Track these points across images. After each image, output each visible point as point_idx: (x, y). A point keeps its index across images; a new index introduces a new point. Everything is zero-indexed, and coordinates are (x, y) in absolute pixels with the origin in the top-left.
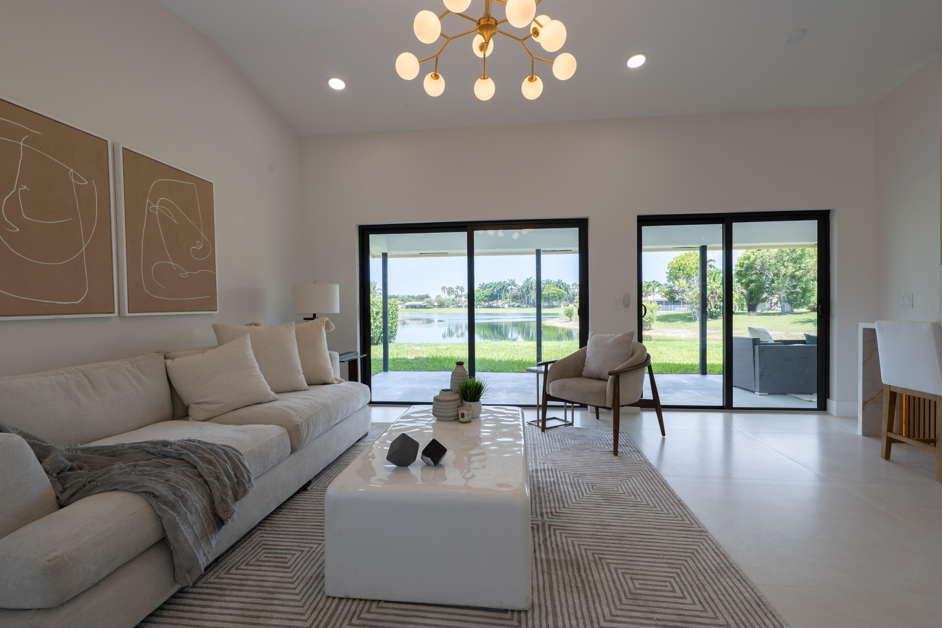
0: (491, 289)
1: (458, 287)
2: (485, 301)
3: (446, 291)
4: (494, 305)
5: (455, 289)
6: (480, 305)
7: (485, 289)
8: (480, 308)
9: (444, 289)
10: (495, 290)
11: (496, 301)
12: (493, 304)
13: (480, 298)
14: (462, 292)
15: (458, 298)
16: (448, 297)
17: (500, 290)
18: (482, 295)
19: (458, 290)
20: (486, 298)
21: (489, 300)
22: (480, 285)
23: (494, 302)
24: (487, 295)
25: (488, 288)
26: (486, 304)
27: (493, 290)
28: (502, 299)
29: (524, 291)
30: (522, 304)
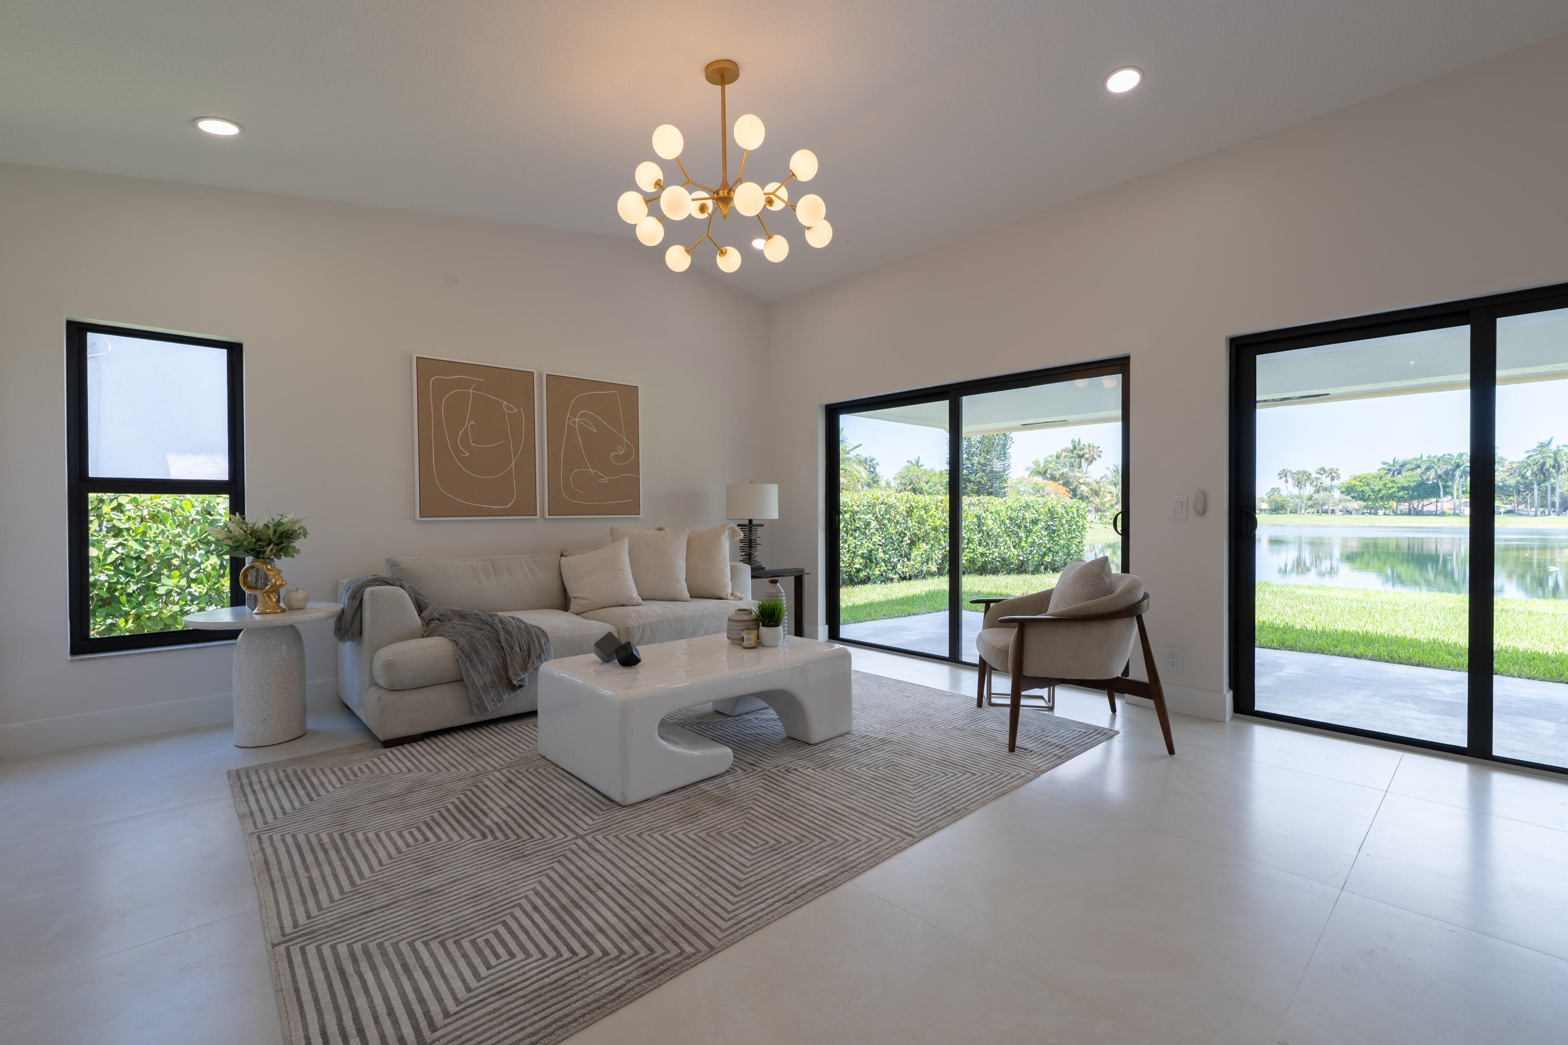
0: (1419, 471)
1: (1323, 469)
2: (1400, 500)
3: (1289, 479)
4: (1426, 509)
5: (1314, 475)
6: (1386, 509)
7: (1399, 473)
8: (1385, 514)
9: (1286, 476)
10: (1432, 474)
11: (1434, 500)
12: (1423, 506)
13: (1383, 492)
14: (1333, 479)
15: (1322, 494)
16: (1296, 491)
17: (1446, 473)
18: (1390, 485)
19: (1324, 476)
20: (1401, 493)
21: (1412, 498)
22: (1384, 463)
23: (1425, 502)
24: (1406, 485)
25: (1409, 470)
26: (1404, 506)
27: (1424, 473)
28: (1452, 495)
29: (1529, 474)
30: (1522, 507)
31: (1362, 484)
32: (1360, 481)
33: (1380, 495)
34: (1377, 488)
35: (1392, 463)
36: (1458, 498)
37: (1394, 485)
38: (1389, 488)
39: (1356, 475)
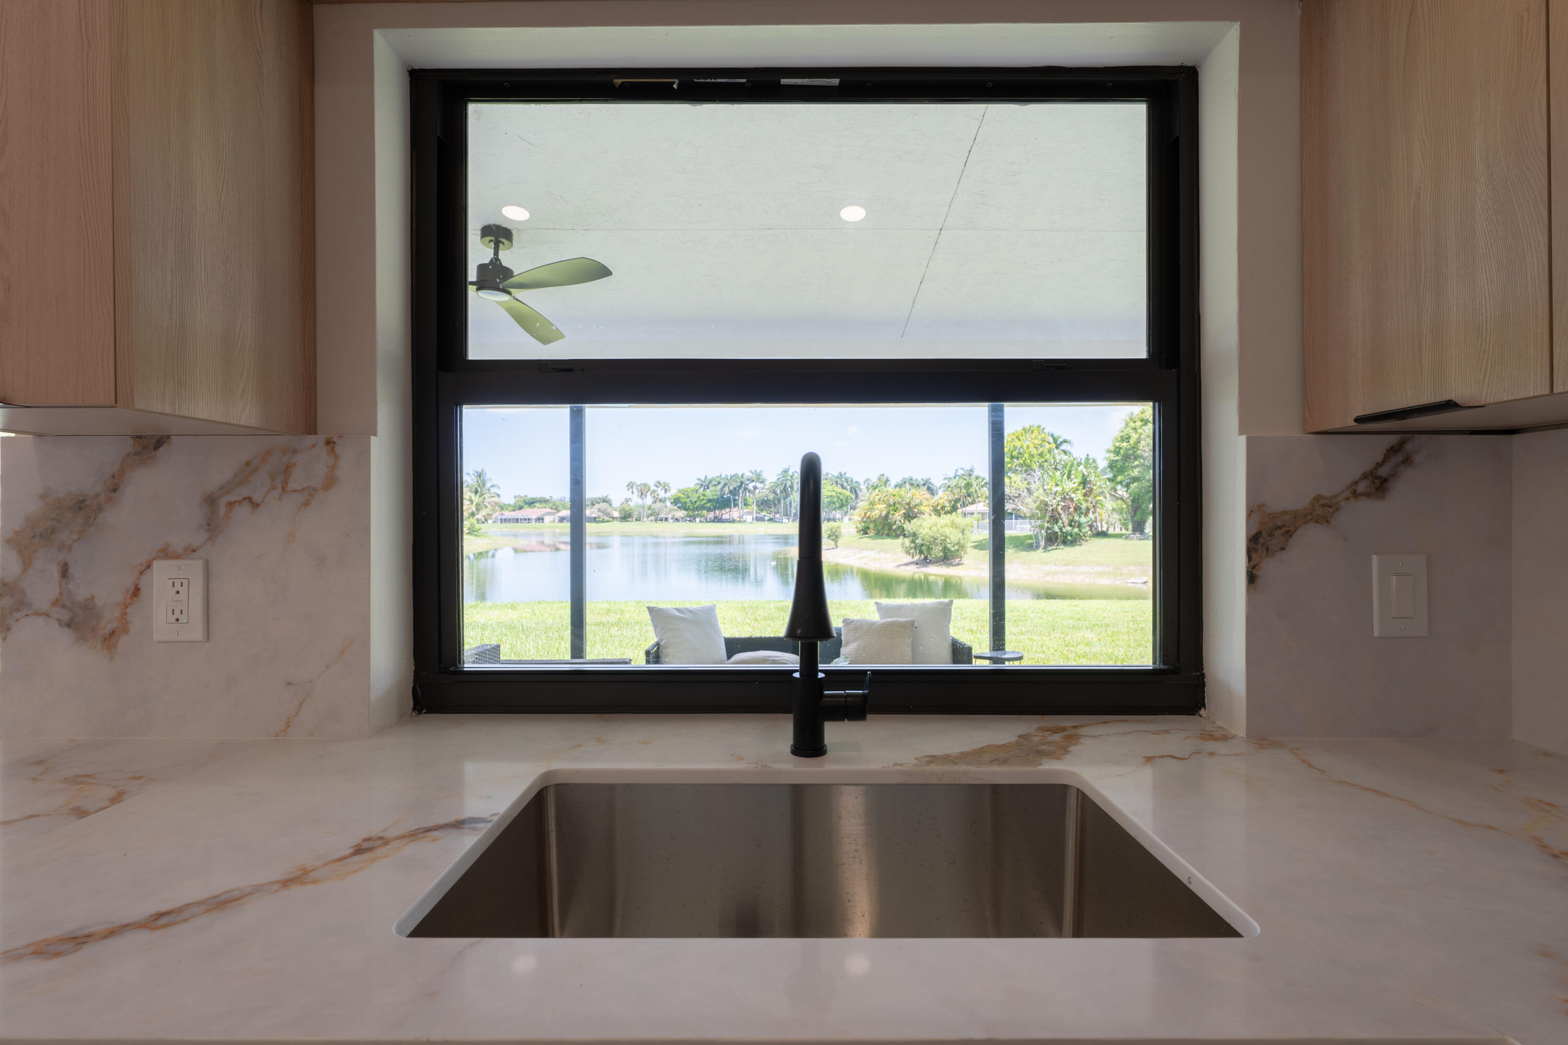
0: (719, 487)
1: (659, 482)
2: (709, 510)
3: (635, 491)
4: (724, 517)
5: (653, 488)
6: (701, 517)
7: (708, 488)
8: (700, 522)
9: (632, 487)
10: (726, 490)
11: (728, 510)
12: (722, 515)
13: (698, 503)
14: (666, 491)
15: (658, 505)
16: (640, 502)
17: (735, 489)
18: (702, 498)
19: (660, 489)
20: (709, 505)
21: (715, 508)
22: (699, 479)
23: (724, 512)
24: (711, 498)
25: (713, 486)
26: (711, 515)
27: (722, 489)
28: (738, 506)
29: (778, 492)
30: (777, 516)
31: (684, 496)
32: (683, 494)
33: (696, 506)
34: (694, 500)
35: (703, 480)
36: (741, 509)
37: (705, 498)
38: (702, 500)
39: (681, 488)
